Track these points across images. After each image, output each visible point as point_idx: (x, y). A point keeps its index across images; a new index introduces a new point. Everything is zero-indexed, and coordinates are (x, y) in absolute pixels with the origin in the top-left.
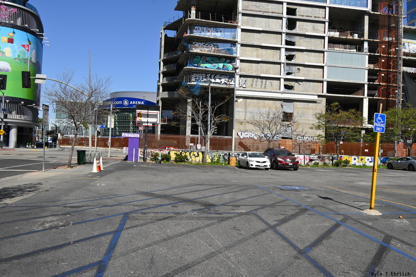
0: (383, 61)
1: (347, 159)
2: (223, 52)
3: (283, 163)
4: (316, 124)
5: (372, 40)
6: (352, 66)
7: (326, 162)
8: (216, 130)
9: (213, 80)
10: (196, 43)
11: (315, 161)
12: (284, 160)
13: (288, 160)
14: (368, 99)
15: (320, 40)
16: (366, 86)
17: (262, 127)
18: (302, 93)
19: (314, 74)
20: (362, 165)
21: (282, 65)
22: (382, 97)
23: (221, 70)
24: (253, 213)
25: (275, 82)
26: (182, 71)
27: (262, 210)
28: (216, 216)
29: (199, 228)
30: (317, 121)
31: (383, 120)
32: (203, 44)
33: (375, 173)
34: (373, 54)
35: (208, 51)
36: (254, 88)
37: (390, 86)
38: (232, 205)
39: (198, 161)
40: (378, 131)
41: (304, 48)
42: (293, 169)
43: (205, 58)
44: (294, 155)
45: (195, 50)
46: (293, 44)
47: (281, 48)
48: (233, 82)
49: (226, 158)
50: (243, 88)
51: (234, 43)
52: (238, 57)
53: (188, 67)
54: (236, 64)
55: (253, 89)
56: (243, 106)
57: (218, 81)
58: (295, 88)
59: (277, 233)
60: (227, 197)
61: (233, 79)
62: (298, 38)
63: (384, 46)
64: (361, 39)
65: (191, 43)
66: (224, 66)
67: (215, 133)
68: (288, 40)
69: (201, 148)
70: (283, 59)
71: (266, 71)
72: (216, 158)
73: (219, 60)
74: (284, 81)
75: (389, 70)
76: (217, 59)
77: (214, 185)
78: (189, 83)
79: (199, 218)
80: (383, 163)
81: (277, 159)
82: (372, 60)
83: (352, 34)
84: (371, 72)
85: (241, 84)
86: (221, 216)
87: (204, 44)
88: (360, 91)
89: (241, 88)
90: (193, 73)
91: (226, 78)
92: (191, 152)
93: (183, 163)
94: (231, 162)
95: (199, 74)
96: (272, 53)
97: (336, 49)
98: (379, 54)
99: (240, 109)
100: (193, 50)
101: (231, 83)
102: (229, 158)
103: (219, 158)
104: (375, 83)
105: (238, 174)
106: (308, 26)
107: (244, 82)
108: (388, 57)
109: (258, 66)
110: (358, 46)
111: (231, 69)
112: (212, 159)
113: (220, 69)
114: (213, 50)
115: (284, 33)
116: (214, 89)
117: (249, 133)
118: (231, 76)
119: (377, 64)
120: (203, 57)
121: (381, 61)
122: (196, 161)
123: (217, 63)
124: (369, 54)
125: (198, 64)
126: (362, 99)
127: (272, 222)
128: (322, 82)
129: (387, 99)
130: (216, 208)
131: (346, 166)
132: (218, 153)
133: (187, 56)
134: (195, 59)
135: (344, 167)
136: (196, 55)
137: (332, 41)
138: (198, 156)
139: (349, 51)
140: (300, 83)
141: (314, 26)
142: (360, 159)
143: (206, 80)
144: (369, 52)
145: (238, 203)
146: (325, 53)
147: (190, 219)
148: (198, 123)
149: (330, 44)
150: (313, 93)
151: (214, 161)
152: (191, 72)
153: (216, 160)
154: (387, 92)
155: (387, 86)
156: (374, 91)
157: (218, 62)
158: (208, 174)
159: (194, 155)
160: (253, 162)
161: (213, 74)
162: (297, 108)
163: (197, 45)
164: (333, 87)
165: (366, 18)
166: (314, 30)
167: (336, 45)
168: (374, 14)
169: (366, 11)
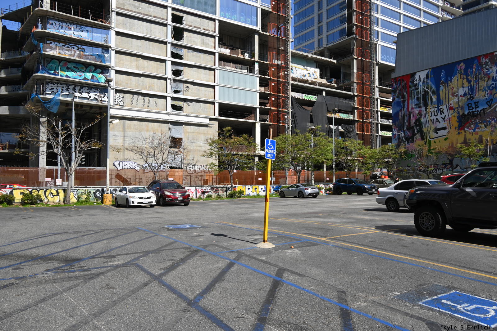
0: (273, 84)
1: (241, 190)
2: (91, 58)
3: (171, 197)
4: (208, 151)
5: (262, 62)
6: (244, 88)
7: (220, 194)
8: (83, 160)
9: (78, 94)
10: (51, 43)
11: (208, 193)
12: (172, 193)
13: (178, 193)
14: (260, 124)
15: (211, 56)
16: (258, 110)
17: (146, 155)
18: (192, 115)
19: (205, 94)
20: (256, 195)
21: (168, 81)
22: (273, 122)
23: (89, 82)
24: (134, 264)
25: (161, 101)
26: (31, 79)
27: (145, 258)
28: (82, 273)
29: (56, 295)
30: (209, 147)
31: (274, 146)
32: (63, 46)
33: (267, 202)
34: (264, 76)
35: (70, 55)
36: (135, 107)
37: (280, 111)
38: (104, 257)
39: (58, 201)
40: (269, 158)
41: (193, 63)
42: (183, 204)
44: (184, 188)
45: (50, 52)
46: (180, 57)
47: (167, 60)
48: (106, 97)
49: (99, 195)
50: (120, 106)
51: (106, 49)
52: (113, 67)
53: (39, 74)
54: (110, 75)
55: (134, 108)
56: (121, 129)
57: (85, 95)
58: (184, 109)
59: (163, 284)
60: (98, 247)
61: (106, 94)
62: (186, 50)
63: (273, 69)
64: (252, 59)
65: (44, 42)
66: (93, 76)
67: (83, 163)
68: (175, 51)
69: (62, 183)
70: (169, 75)
71: (149, 87)
72: (84, 197)
73: (86, 68)
74: (171, 100)
75: (279, 94)
76: (84, 66)
77: (80, 232)
78: (42, 96)
79: (55, 281)
80: (276, 191)
81: (164, 193)
82: (263, 82)
83: (243, 54)
84: (263, 96)
85: (117, 101)
86: (89, 272)
87: (64, 44)
88: (253, 115)
89: (116, 106)
90: (47, 83)
91: (97, 92)
92: (47, 190)
93: (34, 206)
94: (105, 200)
95: (56, 85)
96: (156, 65)
97: (227, 67)
98: (269, 77)
99: (116, 133)
100: (46, 51)
101: (103, 99)
102: (102, 195)
103: (89, 196)
104: (266, 107)
105: (115, 215)
106: (197, 38)
107: (121, 99)
108: (278, 80)
109: (138, 80)
110: (249, 66)
111: (104, 82)
112: (79, 197)
113: (88, 80)
114: (76, 55)
115: (170, 43)
116: (79, 106)
117: (129, 163)
118: (103, 90)
119: (267, 87)
120: (63, 62)
121: (271, 85)
122: (54, 202)
123: (83, 72)
125: (55, 71)
126: (254, 124)
127: (156, 271)
128: (213, 103)
129: (278, 125)
130: (82, 264)
131: (240, 197)
132: (86, 190)
133: (38, 58)
134: (51, 64)
135: (239, 198)
136: (53, 59)
137: (223, 59)
138: (58, 194)
139: (240, 72)
140: (190, 103)
141: (203, 40)
142: (254, 189)
143: (68, 93)
144: (260, 74)
145: (113, 253)
146: (216, 71)
147: (41, 283)
148: (56, 150)
149: (220, 62)
150: (204, 116)
151: (81, 200)
152: (44, 82)
153: (84, 199)
154: (278, 117)
155: (278, 111)
156: (265, 116)
157: (85, 71)
158: (72, 218)
159: (52, 193)
160: (135, 198)
161: (78, 86)
162: (187, 132)
163: (53, 45)
164: (225, 109)
165: (257, 37)
166: (203, 44)
167: (227, 64)
168: (264, 34)
169: (256, 30)
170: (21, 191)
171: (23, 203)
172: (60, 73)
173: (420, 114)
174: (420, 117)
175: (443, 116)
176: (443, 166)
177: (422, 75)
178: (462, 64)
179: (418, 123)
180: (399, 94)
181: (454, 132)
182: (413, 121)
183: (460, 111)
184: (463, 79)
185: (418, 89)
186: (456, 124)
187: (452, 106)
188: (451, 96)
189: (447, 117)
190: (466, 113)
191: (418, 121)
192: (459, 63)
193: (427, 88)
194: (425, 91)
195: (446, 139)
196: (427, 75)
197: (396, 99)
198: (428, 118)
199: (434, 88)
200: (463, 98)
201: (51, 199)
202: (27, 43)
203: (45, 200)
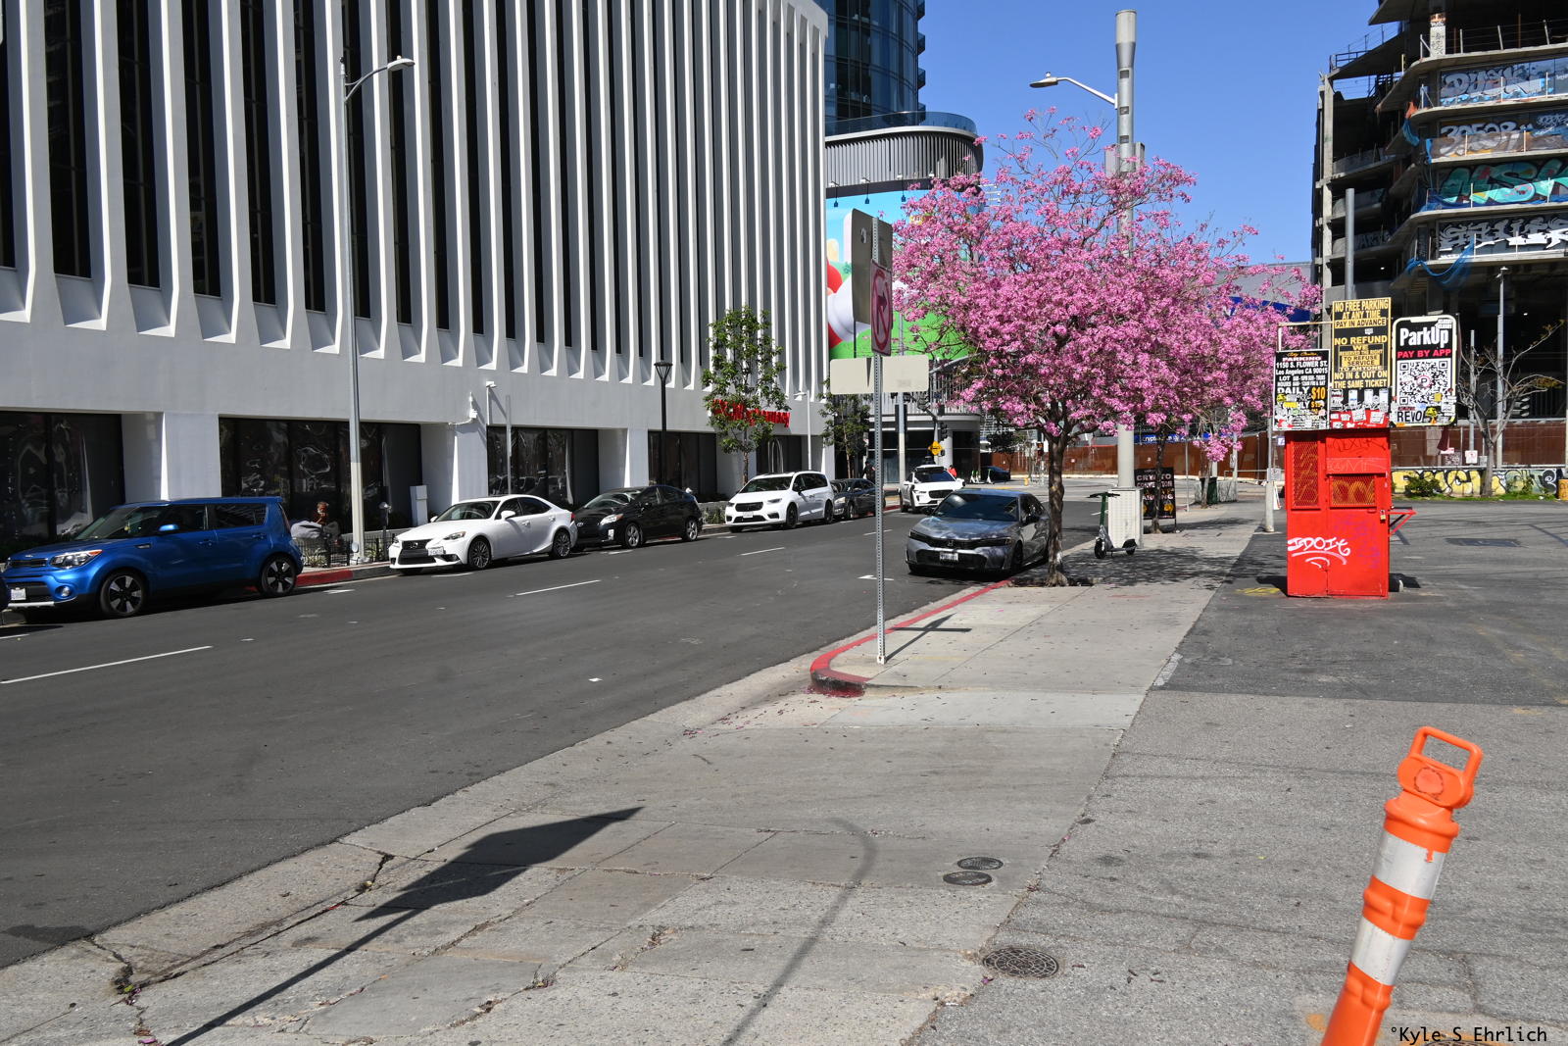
9: (1516, 240)
10: (1451, 131)
23: (1547, 204)
32: (1479, 129)
35: (1497, 149)
39: (1470, 491)
43: (1486, 173)
45: (1447, 155)
49: (1550, 481)
53: (1424, 213)
57: (1536, 238)
65: (1434, 135)
66: (1557, 185)
67: (1525, 413)
69: (1478, 459)
72: (1520, 484)
73: (1539, 168)
76: (1531, 168)
78: (1431, 262)
87: (1481, 126)
90: (1443, 228)
92: (1450, 471)
93: (1428, 499)
94: (1562, 491)
95: (1464, 228)
100: (1439, 156)
102: (1558, 482)
103: (1529, 482)
112: (1509, 485)
113: (1544, 199)
114: (1512, 143)
116: (1519, 270)
120: (1479, 170)
122: (1462, 493)
123: (1530, 181)
125: (1460, 195)
132: (1525, 472)
134: (1450, 182)
136: (1455, 168)
138: (1469, 480)
143: (1492, 243)
151: (1513, 489)
152: (1434, 227)
153: (1520, 489)
157: (1536, 177)
161: (1518, 219)
163: (1455, 135)
170: (1406, 474)
171: (1408, 493)
172: (1472, 198)
201: (1457, 487)
202: (1393, 140)
203: (1448, 490)
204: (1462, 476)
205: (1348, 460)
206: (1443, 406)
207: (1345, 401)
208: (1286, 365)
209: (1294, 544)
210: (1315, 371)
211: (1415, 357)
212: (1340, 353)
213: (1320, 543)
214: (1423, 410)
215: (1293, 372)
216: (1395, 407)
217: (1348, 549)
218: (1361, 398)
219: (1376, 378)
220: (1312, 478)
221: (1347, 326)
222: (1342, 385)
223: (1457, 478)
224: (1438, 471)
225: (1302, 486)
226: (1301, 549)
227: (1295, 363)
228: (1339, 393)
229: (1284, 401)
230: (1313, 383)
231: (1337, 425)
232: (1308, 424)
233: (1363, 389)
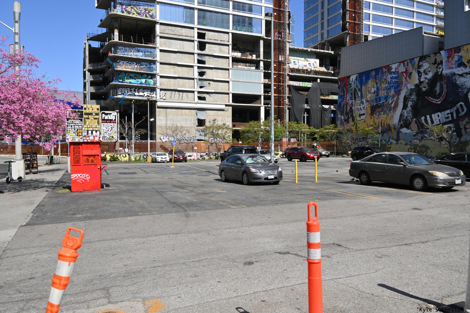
0: (275, 76)
2: (144, 70)
5: (266, 60)
6: (251, 81)
9: (137, 94)
10: (120, 62)
13: (181, 156)
14: (264, 107)
15: (226, 59)
16: (262, 97)
18: (212, 103)
19: (221, 87)
21: (196, 80)
22: (275, 105)
23: (144, 85)
25: (190, 95)
26: (109, 85)
32: (127, 63)
34: (267, 71)
35: (132, 69)
36: (173, 99)
37: (281, 96)
39: (126, 160)
41: (213, 66)
42: (184, 161)
43: (129, 75)
45: (120, 68)
46: (203, 62)
47: (194, 66)
48: (154, 94)
49: (145, 157)
50: (164, 99)
51: (154, 62)
52: (158, 74)
53: (114, 83)
54: (156, 79)
55: (172, 101)
56: (164, 115)
57: (141, 94)
58: (207, 99)
61: (155, 92)
62: (208, 57)
63: (275, 65)
64: (258, 59)
65: (116, 62)
66: (146, 81)
68: (200, 59)
69: (128, 151)
70: (196, 76)
71: (182, 85)
72: (138, 158)
73: (142, 76)
74: (198, 93)
75: (280, 84)
76: (140, 75)
78: (116, 97)
82: (267, 76)
83: (251, 55)
84: (266, 86)
85: (161, 96)
87: (127, 62)
88: (259, 101)
89: (161, 100)
90: (119, 88)
91: (149, 92)
92: (121, 154)
93: (116, 162)
94: (148, 160)
95: (124, 89)
96: (187, 70)
97: (239, 67)
99: (161, 118)
100: (117, 68)
101: (153, 96)
103: (140, 157)
104: (269, 94)
106: (216, 48)
107: (164, 95)
108: (279, 73)
109: (174, 81)
110: (256, 64)
111: (153, 84)
113: (143, 84)
114: (135, 68)
115: (196, 54)
116: (138, 101)
118: (153, 90)
119: (270, 79)
120: (127, 74)
123: (140, 79)
124: (264, 71)
125: (123, 80)
126: (260, 107)
128: (228, 94)
129: (279, 107)
132: (139, 154)
133: (112, 73)
134: (120, 76)
136: (121, 72)
137: (235, 60)
138: (126, 157)
139: (249, 69)
140: (211, 95)
141: (220, 48)
143: (131, 93)
146: (230, 70)
149: (233, 63)
150: (221, 103)
151: (136, 159)
152: (116, 87)
154: (279, 101)
155: (279, 96)
156: (268, 101)
160: (159, 158)
161: (137, 88)
162: (209, 115)
163: (121, 63)
164: (237, 98)
165: (262, 42)
166: (221, 52)
167: (239, 64)
168: (267, 39)
169: (261, 37)
170: (110, 155)
171: (110, 160)
172: (126, 81)
173: (352, 104)
174: (352, 106)
175: (364, 105)
176: (363, 139)
177: (353, 78)
178: (374, 71)
179: (351, 110)
180: (342, 89)
181: (369, 117)
182: (349, 109)
183: (372, 103)
184: (374, 82)
185: (351, 87)
186: (370, 112)
187: (368, 99)
188: (367, 93)
189: (365, 107)
190: (375, 105)
191: (351, 108)
192: (372, 71)
193: (356, 87)
194: (355, 89)
195: (364, 122)
196: (356, 77)
197: (340, 93)
198: (356, 106)
199: (359, 87)
200: (374, 95)
201: (123, 159)
202: (105, 61)
203: (121, 159)
204: (124, 156)
205: (89, 151)
206: (114, 137)
207: (88, 134)
208: (70, 122)
209: (73, 176)
210: (79, 124)
211: (106, 122)
212: (86, 120)
213: (81, 176)
214: (109, 137)
215: (72, 124)
216: (101, 136)
217: (89, 177)
218: (92, 133)
219: (96, 128)
220: (78, 156)
221: (88, 112)
222: (87, 129)
223: (123, 156)
224: (118, 154)
225: (76, 158)
226: (75, 178)
227: (73, 122)
228: (86, 131)
229: (69, 133)
230: (78, 128)
231: (85, 141)
232: (77, 140)
233: (93, 130)
